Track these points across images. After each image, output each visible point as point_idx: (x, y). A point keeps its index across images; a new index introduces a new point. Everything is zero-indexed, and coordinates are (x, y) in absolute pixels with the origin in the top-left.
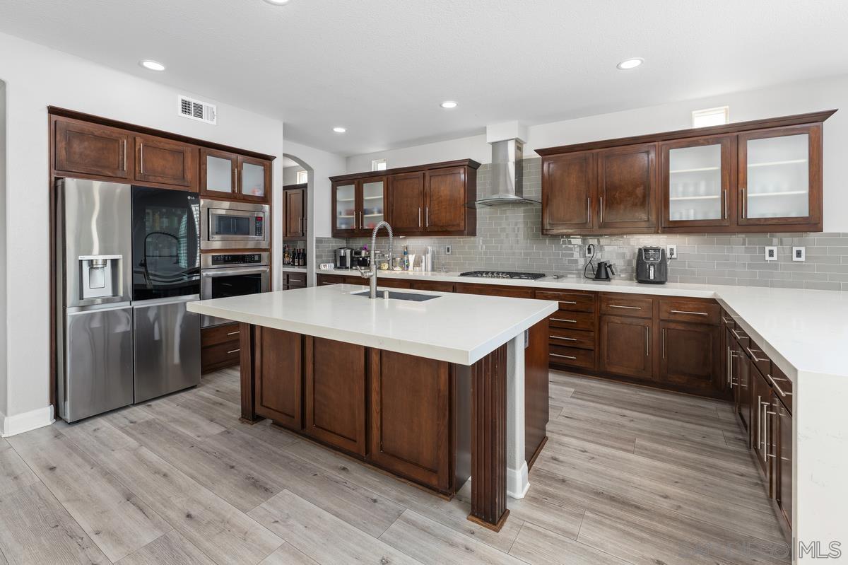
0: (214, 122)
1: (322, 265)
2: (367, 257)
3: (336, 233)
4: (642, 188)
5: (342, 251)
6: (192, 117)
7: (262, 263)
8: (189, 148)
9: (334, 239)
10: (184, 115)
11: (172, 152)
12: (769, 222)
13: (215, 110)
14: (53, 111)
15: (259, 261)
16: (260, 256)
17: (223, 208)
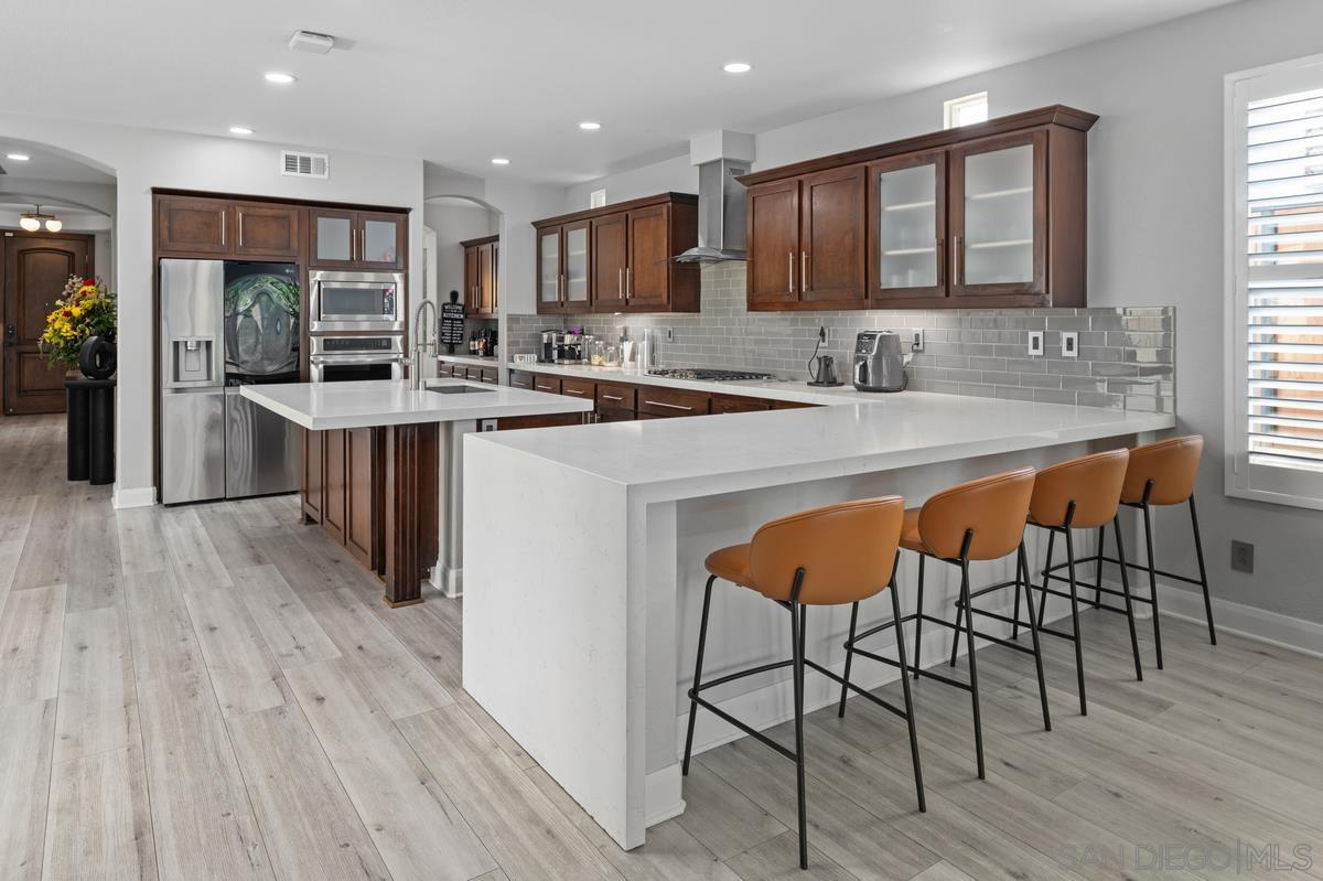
0: (326, 176)
1: (517, 356)
2: (576, 345)
3: (543, 308)
4: (851, 235)
5: (545, 336)
6: (298, 174)
7: (392, 351)
8: (294, 211)
9: (541, 318)
10: (289, 173)
11: (276, 218)
12: (988, 291)
13: (326, 161)
14: (156, 191)
15: (389, 347)
16: (390, 340)
17: (340, 280)
